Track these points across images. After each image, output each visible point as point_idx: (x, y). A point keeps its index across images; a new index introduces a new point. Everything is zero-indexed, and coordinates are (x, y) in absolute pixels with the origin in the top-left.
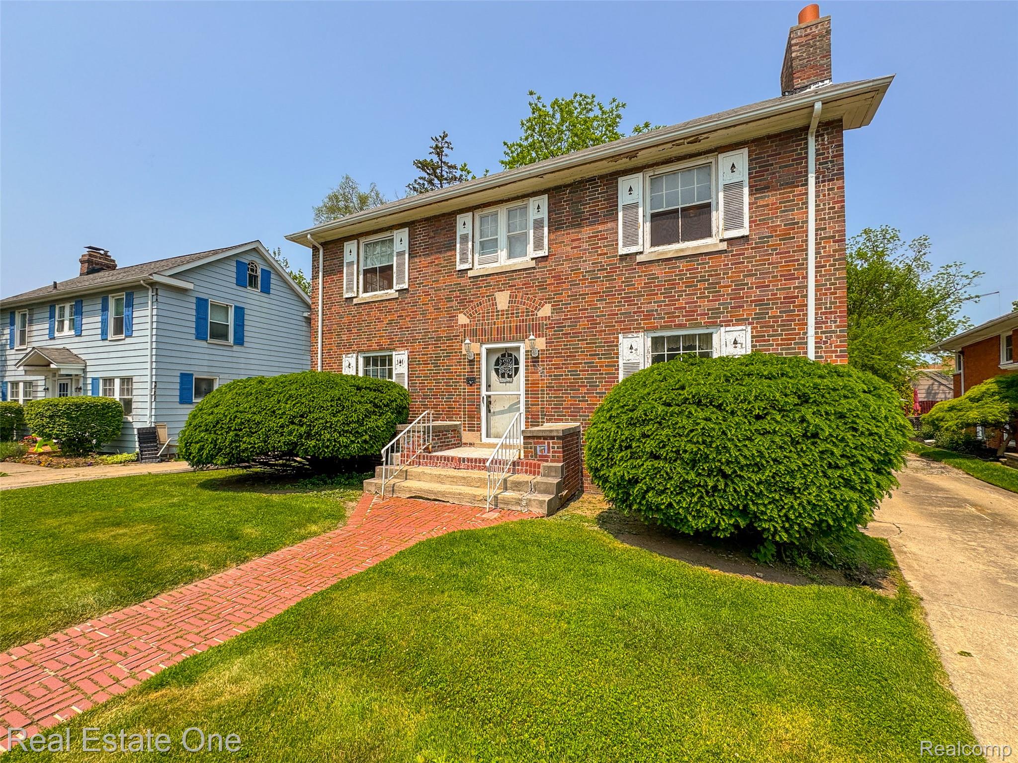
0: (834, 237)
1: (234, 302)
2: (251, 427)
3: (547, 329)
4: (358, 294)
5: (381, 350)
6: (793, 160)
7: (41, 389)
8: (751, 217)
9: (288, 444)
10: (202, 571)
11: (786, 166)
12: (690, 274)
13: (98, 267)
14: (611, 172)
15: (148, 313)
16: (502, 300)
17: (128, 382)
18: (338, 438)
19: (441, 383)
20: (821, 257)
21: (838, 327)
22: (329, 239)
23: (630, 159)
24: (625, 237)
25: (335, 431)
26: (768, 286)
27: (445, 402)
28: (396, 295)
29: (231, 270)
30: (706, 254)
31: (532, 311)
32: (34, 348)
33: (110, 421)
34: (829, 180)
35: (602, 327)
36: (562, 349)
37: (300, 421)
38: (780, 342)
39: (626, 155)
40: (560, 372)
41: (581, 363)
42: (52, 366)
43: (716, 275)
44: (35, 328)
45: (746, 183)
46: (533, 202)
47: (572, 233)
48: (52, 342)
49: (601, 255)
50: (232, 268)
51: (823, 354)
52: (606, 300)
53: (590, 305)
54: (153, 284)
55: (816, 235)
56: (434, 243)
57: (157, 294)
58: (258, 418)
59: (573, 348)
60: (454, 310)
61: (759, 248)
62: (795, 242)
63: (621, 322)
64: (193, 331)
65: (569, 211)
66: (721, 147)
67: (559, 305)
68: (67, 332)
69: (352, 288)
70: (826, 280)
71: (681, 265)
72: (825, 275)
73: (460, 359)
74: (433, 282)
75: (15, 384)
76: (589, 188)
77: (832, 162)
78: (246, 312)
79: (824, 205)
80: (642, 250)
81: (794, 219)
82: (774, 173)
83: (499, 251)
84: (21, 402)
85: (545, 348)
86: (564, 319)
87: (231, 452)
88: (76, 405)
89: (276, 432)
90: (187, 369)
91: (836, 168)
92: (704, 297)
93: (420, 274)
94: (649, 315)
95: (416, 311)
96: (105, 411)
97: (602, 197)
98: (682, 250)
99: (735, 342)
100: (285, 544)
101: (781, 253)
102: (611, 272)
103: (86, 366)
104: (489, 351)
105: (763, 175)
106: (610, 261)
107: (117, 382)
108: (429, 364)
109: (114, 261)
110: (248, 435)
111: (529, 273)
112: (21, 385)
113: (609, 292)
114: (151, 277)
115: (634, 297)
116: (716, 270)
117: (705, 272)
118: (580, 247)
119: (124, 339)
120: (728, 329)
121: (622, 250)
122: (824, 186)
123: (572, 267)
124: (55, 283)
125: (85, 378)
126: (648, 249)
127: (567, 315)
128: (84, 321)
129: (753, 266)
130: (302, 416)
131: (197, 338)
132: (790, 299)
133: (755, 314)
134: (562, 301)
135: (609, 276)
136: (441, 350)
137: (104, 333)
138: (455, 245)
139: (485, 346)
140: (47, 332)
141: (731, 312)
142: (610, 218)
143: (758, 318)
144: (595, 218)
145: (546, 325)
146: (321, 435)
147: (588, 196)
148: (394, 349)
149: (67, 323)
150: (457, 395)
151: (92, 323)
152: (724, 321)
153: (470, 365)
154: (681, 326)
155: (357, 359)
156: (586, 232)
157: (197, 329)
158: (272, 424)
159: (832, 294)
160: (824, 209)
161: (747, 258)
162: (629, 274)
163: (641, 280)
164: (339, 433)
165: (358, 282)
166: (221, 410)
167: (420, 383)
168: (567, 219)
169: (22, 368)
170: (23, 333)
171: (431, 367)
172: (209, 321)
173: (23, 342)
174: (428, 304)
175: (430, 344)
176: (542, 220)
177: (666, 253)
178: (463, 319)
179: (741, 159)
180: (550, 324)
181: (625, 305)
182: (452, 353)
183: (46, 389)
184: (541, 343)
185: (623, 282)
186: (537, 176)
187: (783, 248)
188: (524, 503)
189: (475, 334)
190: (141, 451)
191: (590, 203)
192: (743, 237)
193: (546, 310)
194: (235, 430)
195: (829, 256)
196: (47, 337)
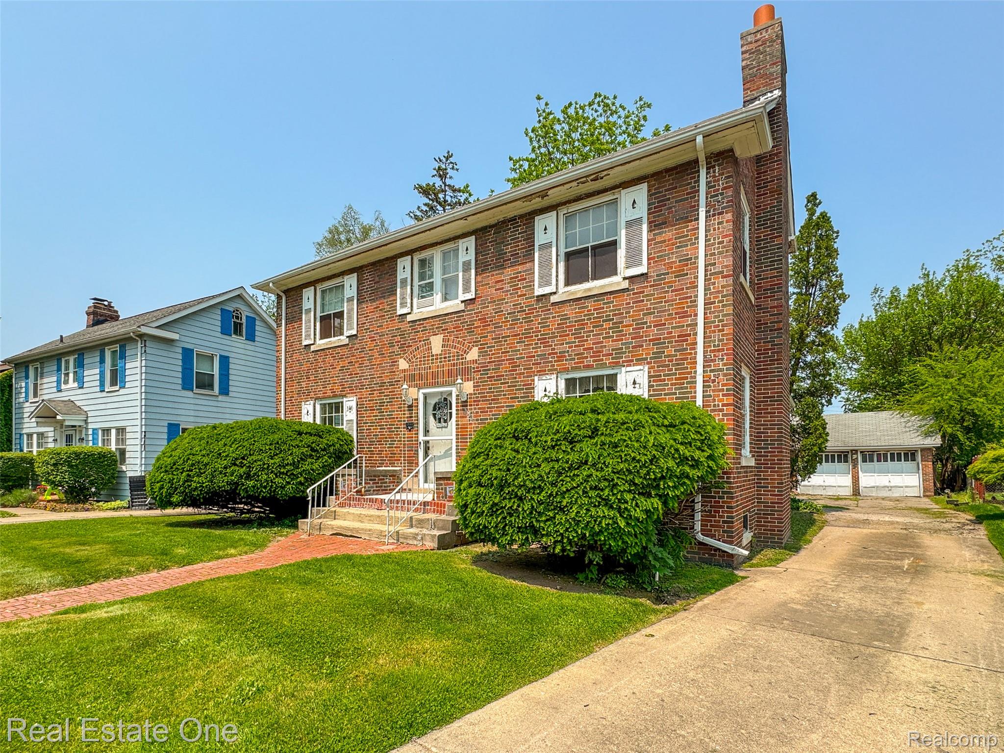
0: (722, 272)
1: (219, 351)
2: (200, 469)
3: (474, 372)
4: (315, 341)
5: (335, 396)
6: (687, 194)
7: (50, 440)
8: (648, 254)
9: (231, 483)
10: (128, 571)
11: (681, 201)
12: (597, 314)
13: (102, 318)
14: (530, 211)
15: (138, 364)
16: (437, 343)
17: (122, 432)
18: (274, 479)
19: (385, 429)
20: (711, 294)
21: (724, 365)
22: (290, 286)
23: (543, 198)
24: (541, 277)
25: (272, 472)
26: (665, 324)
27: (388, 447)
28: (346, 341)
29: (216, 318)
30: (611, 293)
31: (462, 355)
32: (43, 400)
33: (105, 470)
34: (719, 214)
35: (521, 369)
36: (487, 393)
37: (241, 463)
38: (674, 381)
39: (538, 195)
40: (485, 415)
41: (503, 407)
42: (58, 417)
43: (620, 314)
44: (45, 380)
45: (645, 220)
46: (462, 244)
47: (496, 274)
48: (60, 394)
49: (520, 296)
50: (217, 316)
51: (712, 393)
52: (525, 342)
53: (511, 347)
54: (142, 336)
55: (706, 271)
56: (379, 288)
57: (145, 346)
58: (206, 460)
59: (496, 392)
60: (396, 355)
61: (657, 285)
62: (688, 278)
63: (537, 364)
64: (180, 381)
65: (493, 253)
66: (624, 183)
67: (484, 348)
68: (72, 384)
69: (309, 335)
70: (715, 317)
71: (590, 304)
72: (714, 312)
73: (401, 404)
74: (378, 327)
75: (30, 436)
76: (510, 229)
77: (722, 194)
78: (231, 360)
79: (714, 239)
80: (554, 290)
81: (688, 255)
82: (671, 208)
83: (435, 295)
84: (35, 453)
85: (473, 392)
86: (489, 362)
87: (185, 491)
88: (75, 453)
89: (221, 473)
90: (174, 420)
91: (725, 200)
92: (609, 337)
93: (367, 320)
94: (561, 357)
95: (363, 357)
96: (102, 460)
97: (522, 237)
98: (589, 290)
99: (634, 383)
100: (202, 561)
101: (676, 290)
102: (529, 313)
103: (87, 417)
104: (426, 397)
105: (661, 211)
106: (528, 302)
107: (113, 432)
108: (374, 410)
109: (117, 312)
110: (198, 476)
111: (460, 316)
112: (35, 436)
113: (527, 335)
114: (139, 329)
115: (549, 338)
116: (619, 310)
117: (610, 311)
118: (503, 288)
119: (118, 391)
120: (629, 369)
121: (538, 291)
122: (714, 220)
123: (496, 309)
124: (61, 337)
125: (87, 429)
126: (562, 289)
127: (491, 358)
128: (86, 373)
129: (651, 304)
130: (243, 458)
131: (184, 388)
132: (683, 337)
133: (653, 353)
134: (487, 344)
135: (527, 318)
136: (385, 396)
137: (102, 384)
138: (396, 290)
139: (422, 391)
140: (55, 384)
141: (632, 352)
142: (529, 258)
143: (655, 358)
144: (516, 258)
145: (474, 368)
146: (258, 476)
147: (510, 236)
148: (345, 396)
149: (71, 376)
150: (398, 441)
151: (91, 374)
152: (627, 361)
153: (409, 410)
154: (589, 367)
155: (314, 406)
156: (509, 272)
157: (183, 379)
158: (217, 465)
159: (720, 331)
160: (713, 244)
161: (647, 295)
162: (544, 315)
163: (555, 321)
164: (276, 474)
165: (315, 329)
166: (176, 453)
167: (367, 430)
168: (492, 261)
169: (33, 420)
170: (36, 386)
171: (376, 413)
172: (195, 370)
173: (35, 395)
174: (373, 350)
175: (375, 390)
176: (469, 262)
177: (575, 293)
178: (403, 364)
179: (641, 193)
180: (478, 368)
181: (540, 347)
182: (394, 398)
183: (55, 440)
184: (468, 387)
185: (539, 323)
186: (461, 219)
187: (678, 285)
188: (419, 538)
189: (413, 379)
190: (132, 499)
191: (511, 244)
192: (642, 275)
193: (473, 354)
194: (187, 471)
195: (718, 292)
196: (55, 390)
